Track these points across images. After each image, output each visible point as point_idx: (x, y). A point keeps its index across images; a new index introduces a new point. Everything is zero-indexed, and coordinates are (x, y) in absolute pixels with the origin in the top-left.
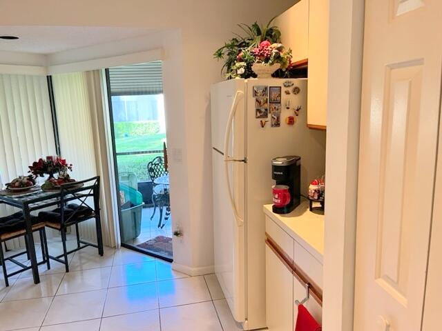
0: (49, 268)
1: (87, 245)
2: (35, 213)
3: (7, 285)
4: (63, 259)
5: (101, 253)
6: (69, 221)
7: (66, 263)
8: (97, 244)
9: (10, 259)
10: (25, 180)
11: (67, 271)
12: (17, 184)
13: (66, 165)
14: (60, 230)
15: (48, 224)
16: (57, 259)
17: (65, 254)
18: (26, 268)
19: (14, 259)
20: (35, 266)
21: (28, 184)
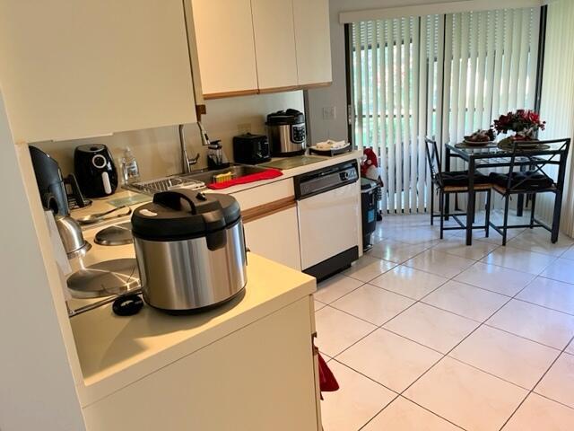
0: (487, 236)
1: (540, 225)
2: (485, 172)
3: (441, 237)
4: (502, 230)
5: (554, 240)
6: (516, 188)
7: (504, 235)
8: (551, 227)
9: (454, 216)
10: (483, 135)
11: (504, 244)
12: (474, 138)
13: (538, 122)
14: (504, 195)
15: (495, 186)
16: (497, 229)
17: (505, 227)
18: (463, 228)
19: (458, 217)
20: (469, 228)
21: (485, 139)
